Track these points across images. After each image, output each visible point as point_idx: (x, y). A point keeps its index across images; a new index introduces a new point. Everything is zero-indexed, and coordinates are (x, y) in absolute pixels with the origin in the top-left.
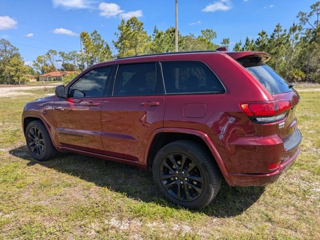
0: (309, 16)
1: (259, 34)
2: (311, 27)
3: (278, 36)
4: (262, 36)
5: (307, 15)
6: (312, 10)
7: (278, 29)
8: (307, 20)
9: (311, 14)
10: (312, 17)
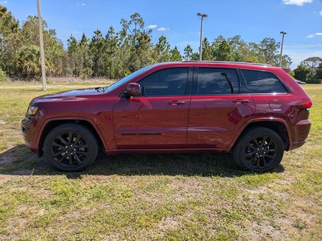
0: (129, 24)
1: (95, 33)
2: (131, 34)
3: (112, 38)
4: (98, 35)
5: (127, 22)
6: (131, 19)
7: (111, 31)
8: (128, 27)
9: (130, 23)
10: (131, 25)
